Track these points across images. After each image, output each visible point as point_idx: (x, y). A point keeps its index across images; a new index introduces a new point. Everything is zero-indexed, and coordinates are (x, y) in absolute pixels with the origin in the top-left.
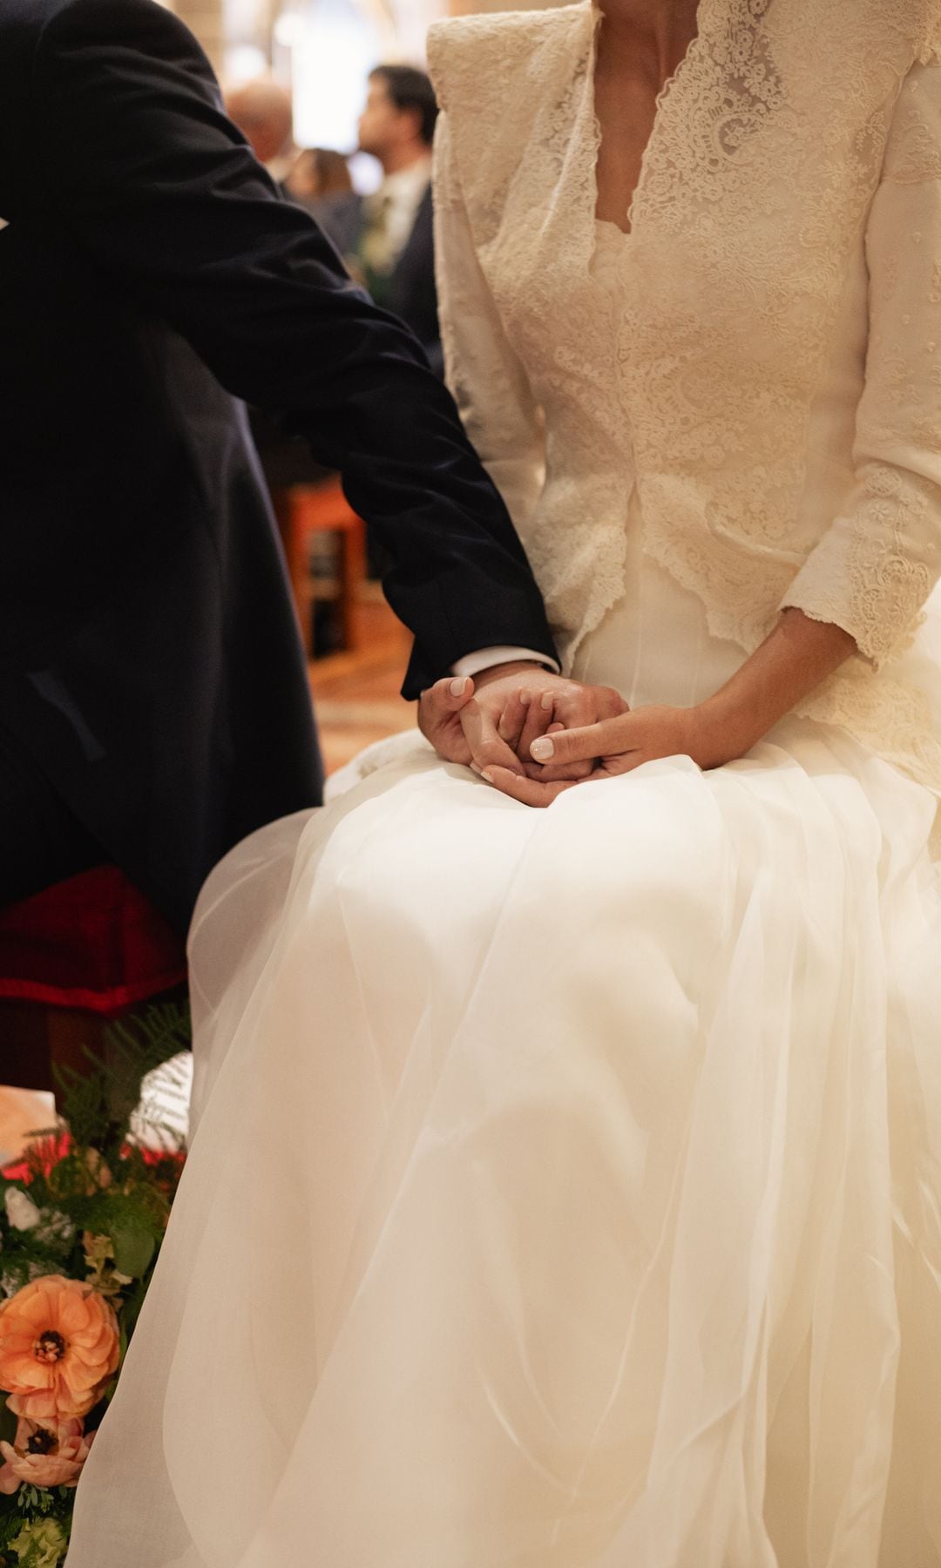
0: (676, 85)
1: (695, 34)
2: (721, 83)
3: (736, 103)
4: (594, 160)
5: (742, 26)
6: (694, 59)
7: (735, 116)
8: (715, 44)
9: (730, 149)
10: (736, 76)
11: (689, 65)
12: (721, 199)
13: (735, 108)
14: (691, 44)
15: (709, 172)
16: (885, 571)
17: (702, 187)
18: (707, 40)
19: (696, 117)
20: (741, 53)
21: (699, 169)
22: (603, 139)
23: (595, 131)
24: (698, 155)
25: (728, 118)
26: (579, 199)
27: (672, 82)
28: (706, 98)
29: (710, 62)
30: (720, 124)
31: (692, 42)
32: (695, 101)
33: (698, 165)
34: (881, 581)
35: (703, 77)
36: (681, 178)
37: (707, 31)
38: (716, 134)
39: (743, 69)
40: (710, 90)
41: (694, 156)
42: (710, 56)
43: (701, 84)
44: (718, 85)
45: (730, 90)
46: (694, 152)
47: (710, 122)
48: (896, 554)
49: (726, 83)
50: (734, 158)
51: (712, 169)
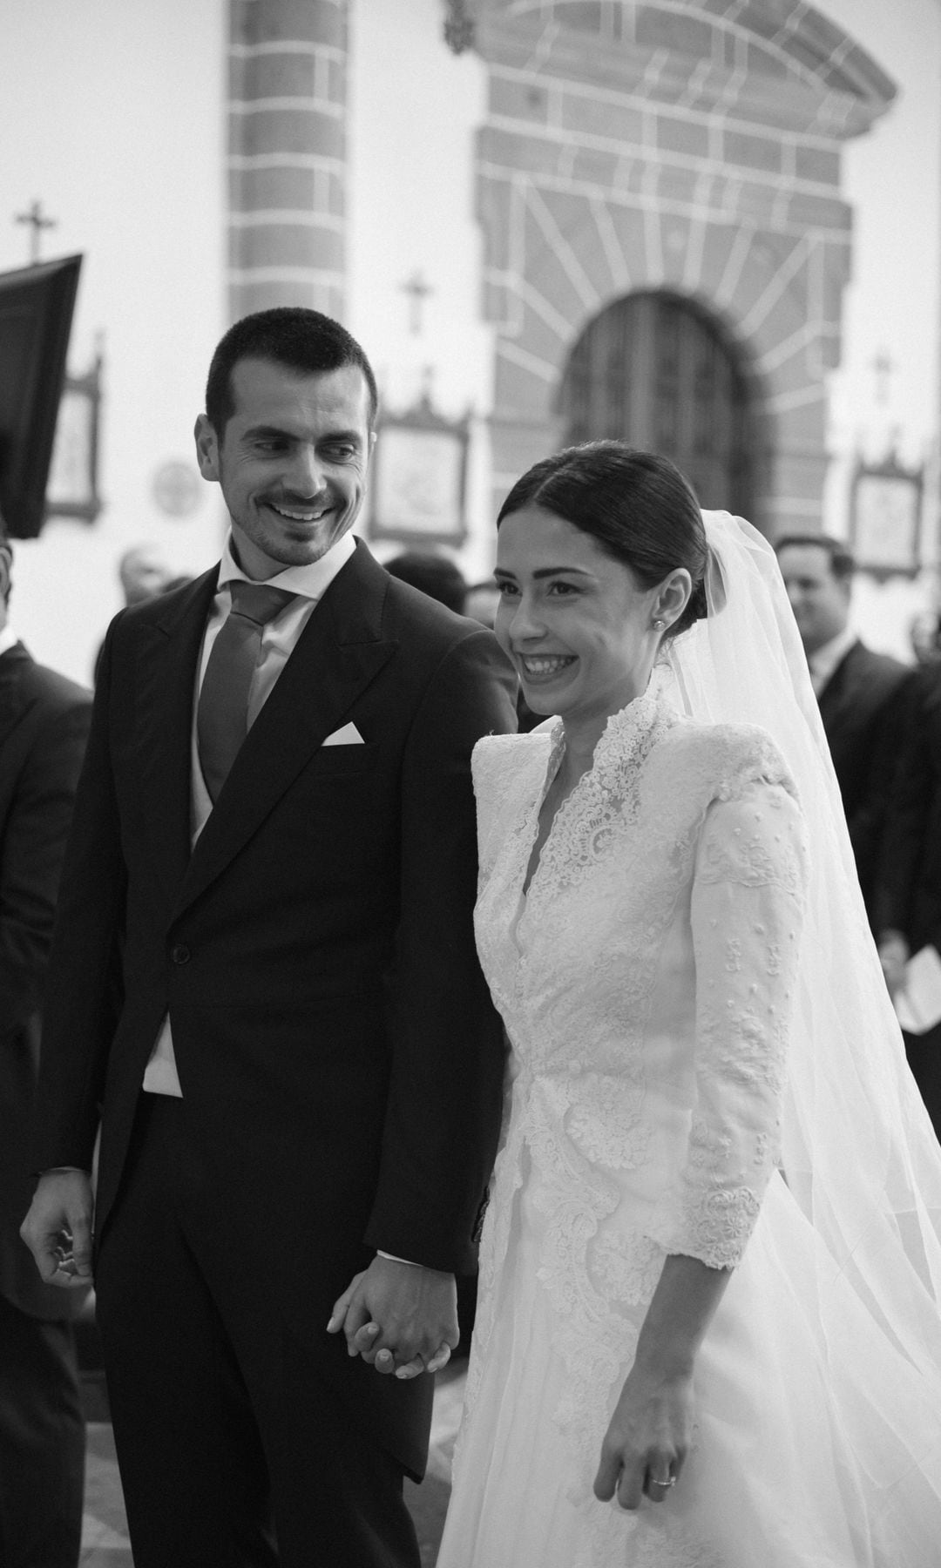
0: (569, 804)
1: (590, 767)
2: (605, 802)
3: (612, 817)
4: (530, 851)
5: (632, 763)
6: (586, 785)
7: (608, 827)
8: (605, 775)
9: (597, 850)
10: (619, 798)
11: (581, 789)
12: (580, 885)
13: (610, 821)
14: (584, 775)
15: (579, 865)
16: (709, 1204)
17: (569, 875)
18: (599, 772)
19: (578, 826)
20: (627, 782)
21: (571, 862)
22: (539, 838)
23: (536, 831)
24: (572, 853)
25: (604, 827)
26: (516, 878)
27: (568, 802)
28: (589, 813)
29: (598, 787)
30: (597, 831)
31: (586, 773)
32: (580, 814)
33: (571, 859)
34: (708, 1213)
35: (591, 798)
36: (556, 870)
37: (600, 765)
38: (592, 839)
39: (625, 794)
40: (594, 806)
41: (569, 853)
42: (600, 783)
43: (587, 803)
44: (602, 803)
45: (611, 808)
46: (570, 850)
47: (589, 829)
48: (715, 1190)
49: (610, 802)
50: (599, 857)
51: (582, 863)
